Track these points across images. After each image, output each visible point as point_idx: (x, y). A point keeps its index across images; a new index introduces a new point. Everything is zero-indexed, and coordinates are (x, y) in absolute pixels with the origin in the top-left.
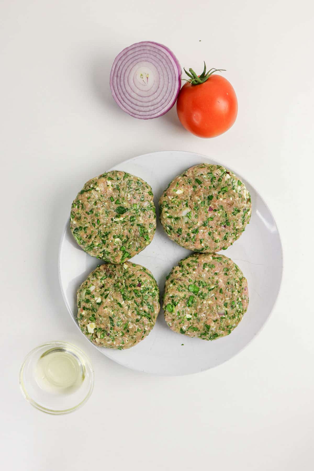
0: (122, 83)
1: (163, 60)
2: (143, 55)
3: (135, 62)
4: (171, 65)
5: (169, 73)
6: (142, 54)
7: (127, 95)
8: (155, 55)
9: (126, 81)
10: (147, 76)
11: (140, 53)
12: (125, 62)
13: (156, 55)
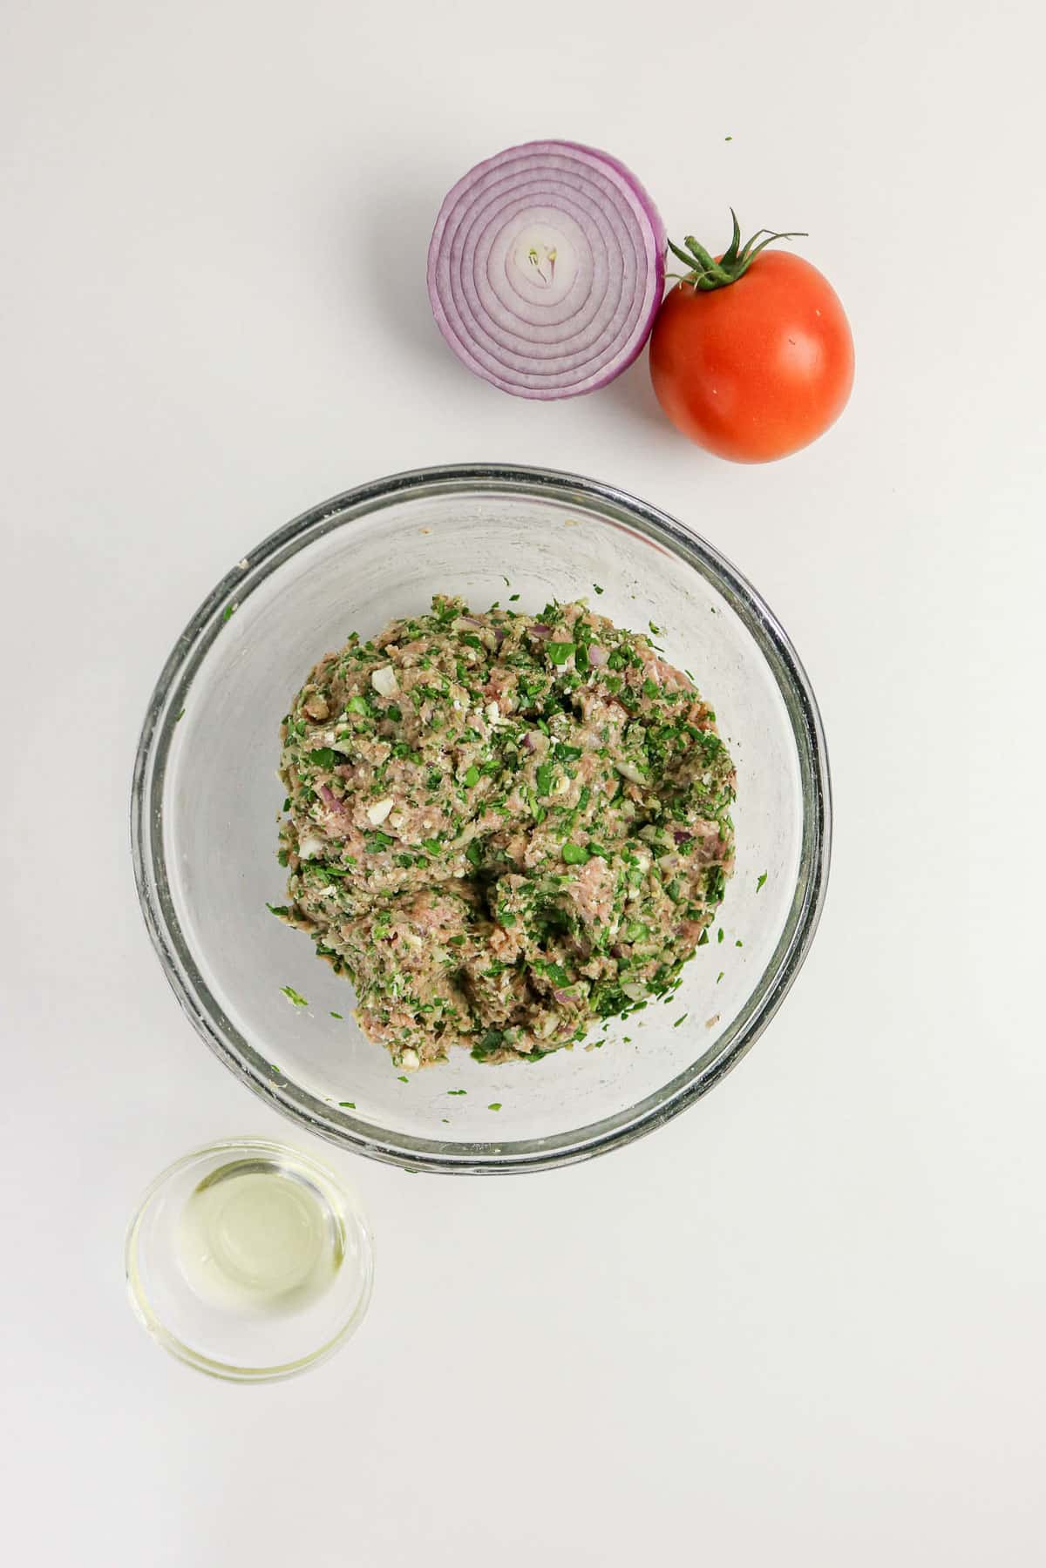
0: (468, 279)
1: (605, 203)
2: (538, 187)
3: (512, 210)
4: (632, 220)
5: (626, 246)
6: (534, 182)
7: (485, 319)
8: (577, 186)
9: (481, 273)
10: (552, 257)
11: (527, 178)
12: (477, 209)
13: (581, 187)
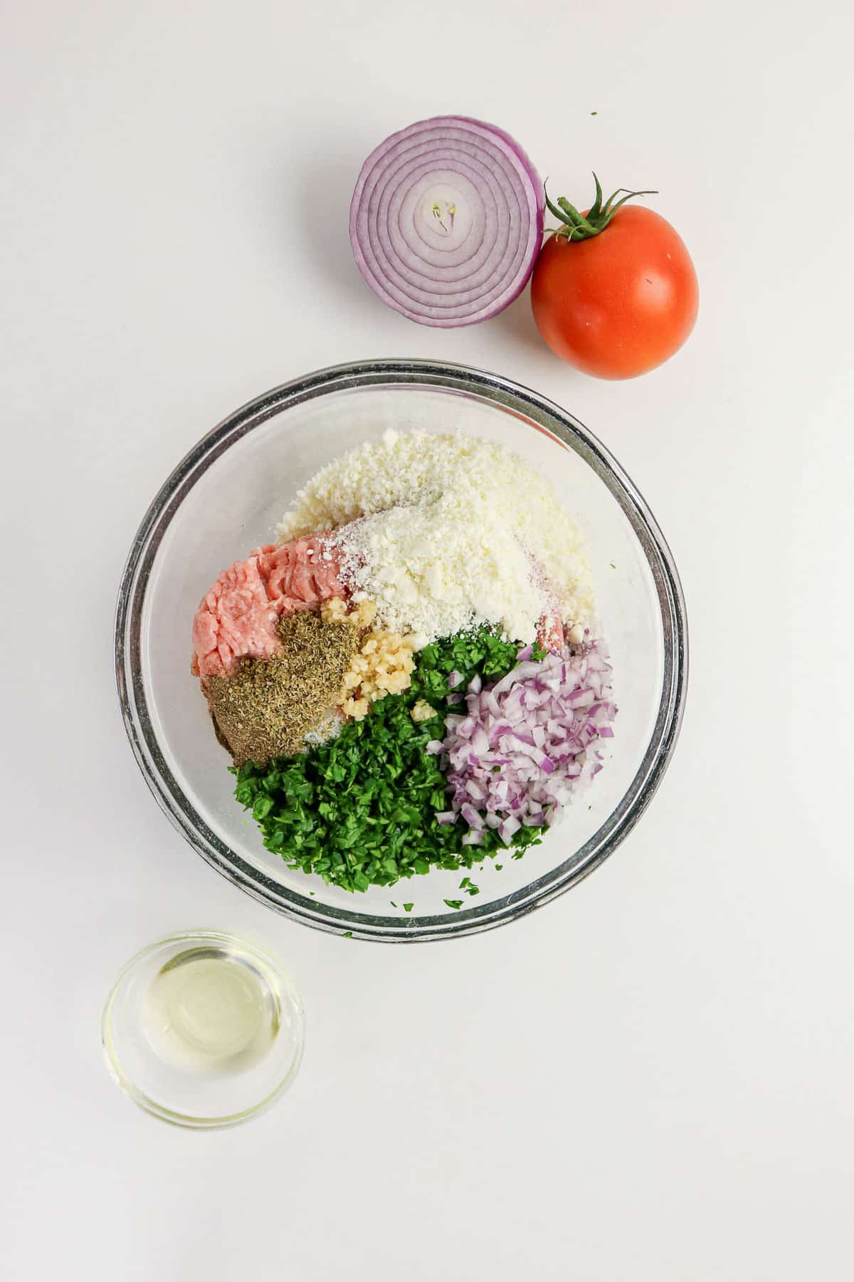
0: (383, 230)
1: (495, 168)
2: (440, 154)
3: (419, 173)
4: (518, 183)
5: (512, 203)
6: (438, 150)
7: (396, 262)
8: (473, 154)
9: (393, 224)
10: (451, 211)
11: (432, 147)
12: (391, 171)
13: (476, 155)
